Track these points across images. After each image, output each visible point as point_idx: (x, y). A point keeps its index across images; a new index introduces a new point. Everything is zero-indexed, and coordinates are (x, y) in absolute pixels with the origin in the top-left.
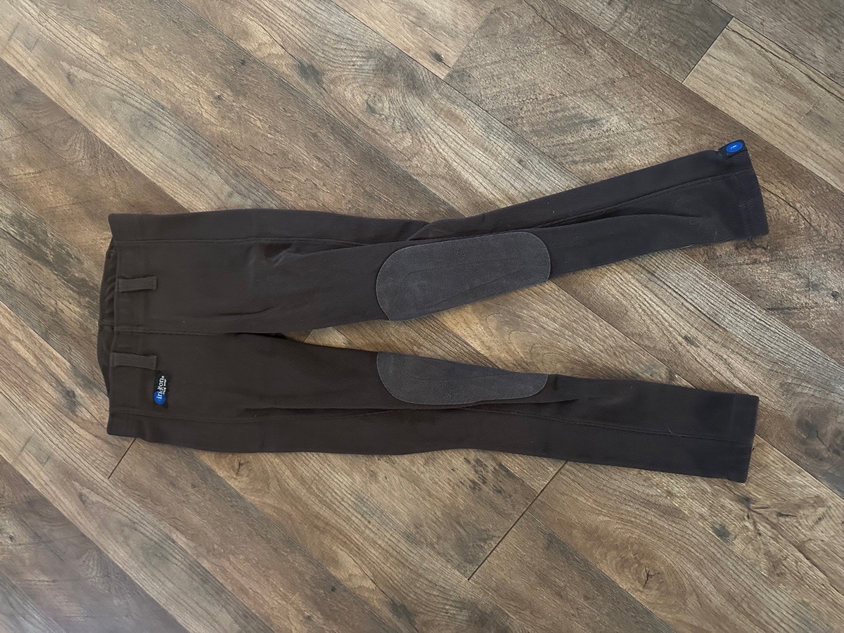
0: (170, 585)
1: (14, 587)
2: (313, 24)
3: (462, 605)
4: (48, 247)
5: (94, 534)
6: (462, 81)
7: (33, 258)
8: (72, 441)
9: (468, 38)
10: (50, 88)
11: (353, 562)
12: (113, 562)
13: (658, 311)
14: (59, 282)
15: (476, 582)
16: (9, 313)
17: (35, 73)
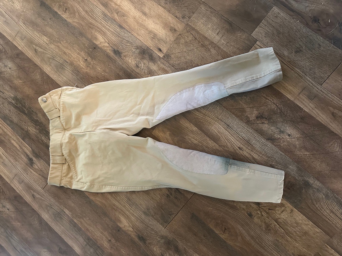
0: (63, 227)
1: (8, 226)
2: (119, 36)
3: (162, 237)
4: (26, 108)
5: (37, 209)
6: (168, 58)
7: (20, 112)
8: (31, 176)
9: (170, 43)
10: (29, 54)
11: (126, 221)
12: (43, 219)
13: (230, 138)
14: (29, 120)
15: (167, 230)
16: (11, 131)
17: (24, 48)
